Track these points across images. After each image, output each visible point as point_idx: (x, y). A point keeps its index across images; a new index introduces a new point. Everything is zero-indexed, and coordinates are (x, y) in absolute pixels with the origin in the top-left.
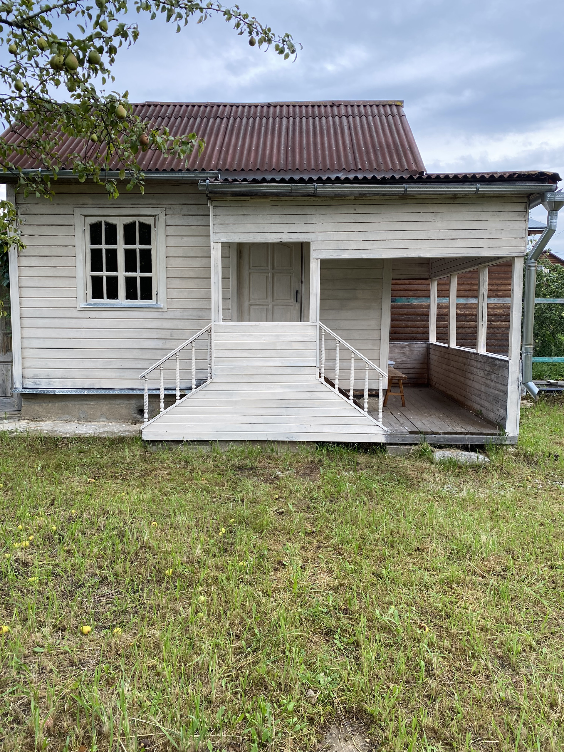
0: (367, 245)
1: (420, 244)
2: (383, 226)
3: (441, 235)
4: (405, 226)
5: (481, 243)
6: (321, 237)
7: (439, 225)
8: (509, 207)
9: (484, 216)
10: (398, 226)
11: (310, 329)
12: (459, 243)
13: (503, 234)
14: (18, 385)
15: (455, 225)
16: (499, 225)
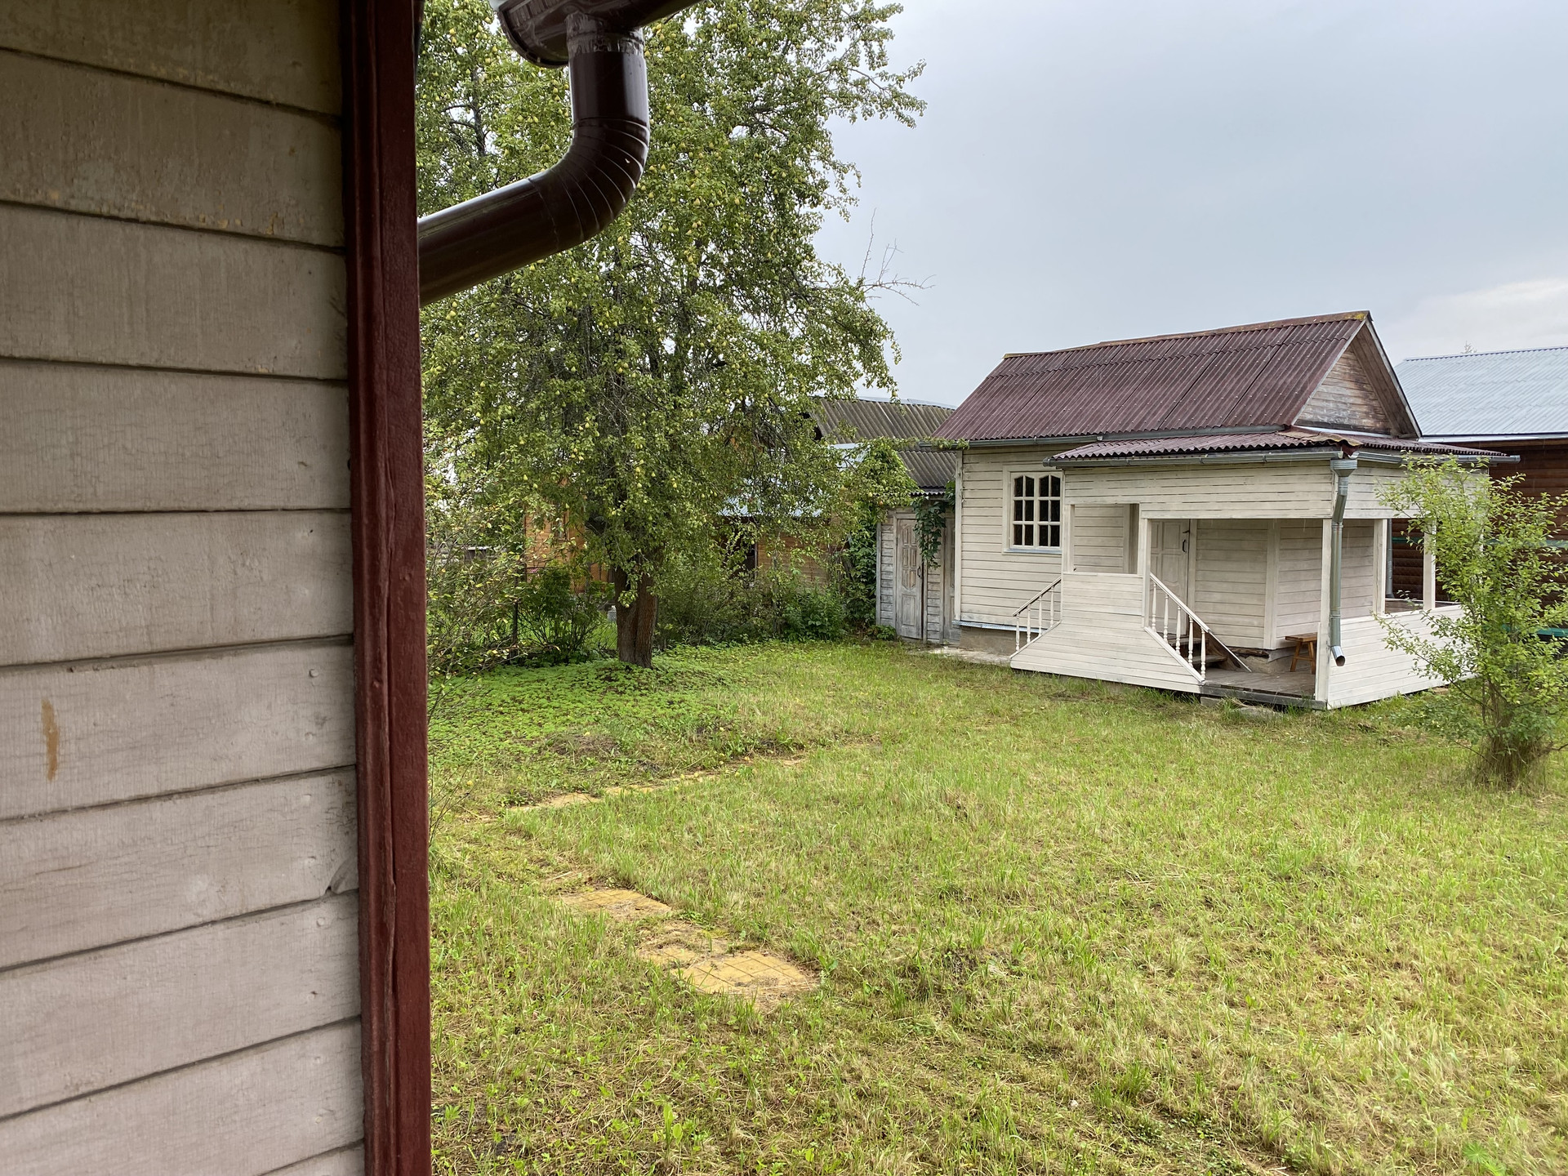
0: (1186, 507)
1: (1233, 506)
2: (1201, 490)
3: (1251, 497)
4: (1220, 489)
5: (1288, 505)
6: (1148, 499)
7: (1249, 488)
8: (1315, 471)
9: (1291, 479)
10: (1212, 490)
11: (1138, 582)
12: (1268, 505)
13: (1310, 497)
14: (957, 618)
15: (1264, 488)
16: (1307, 488)
